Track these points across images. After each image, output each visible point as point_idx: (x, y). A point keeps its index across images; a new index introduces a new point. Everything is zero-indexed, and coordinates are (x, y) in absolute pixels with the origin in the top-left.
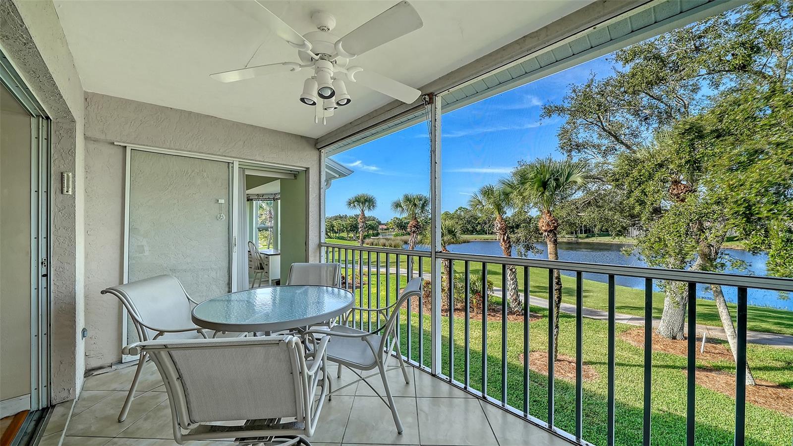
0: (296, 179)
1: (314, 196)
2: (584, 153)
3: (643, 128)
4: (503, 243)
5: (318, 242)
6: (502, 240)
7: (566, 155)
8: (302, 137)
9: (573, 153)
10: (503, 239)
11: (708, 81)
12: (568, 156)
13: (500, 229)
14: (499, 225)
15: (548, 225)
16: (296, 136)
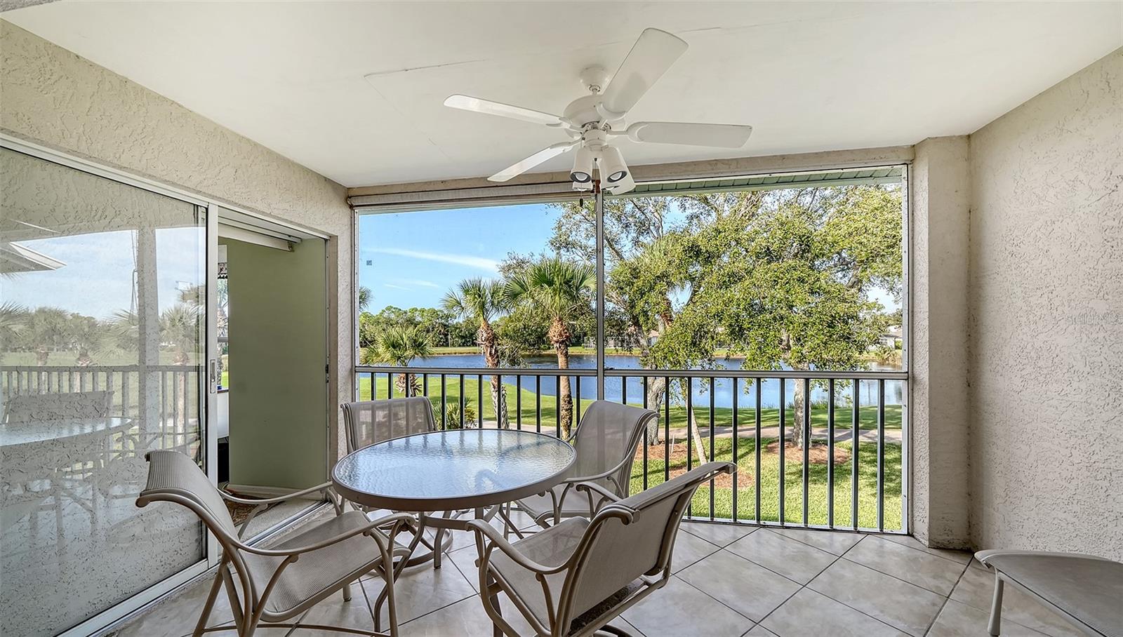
0: (293, 251)
1: (344, 287)
2: (572, 253)
3: (622, 235)
4: (490, 358)
5: (349, 366)
6: (488, 354)
7: (555, 252)
8: (326, 179)
9: (562, 251)
10: (490, 354)
11: (679, 203)
12: (558, 254)
13: (487, 340)
14: (485, 335)
15: (561, 335)
16: (319, 176)
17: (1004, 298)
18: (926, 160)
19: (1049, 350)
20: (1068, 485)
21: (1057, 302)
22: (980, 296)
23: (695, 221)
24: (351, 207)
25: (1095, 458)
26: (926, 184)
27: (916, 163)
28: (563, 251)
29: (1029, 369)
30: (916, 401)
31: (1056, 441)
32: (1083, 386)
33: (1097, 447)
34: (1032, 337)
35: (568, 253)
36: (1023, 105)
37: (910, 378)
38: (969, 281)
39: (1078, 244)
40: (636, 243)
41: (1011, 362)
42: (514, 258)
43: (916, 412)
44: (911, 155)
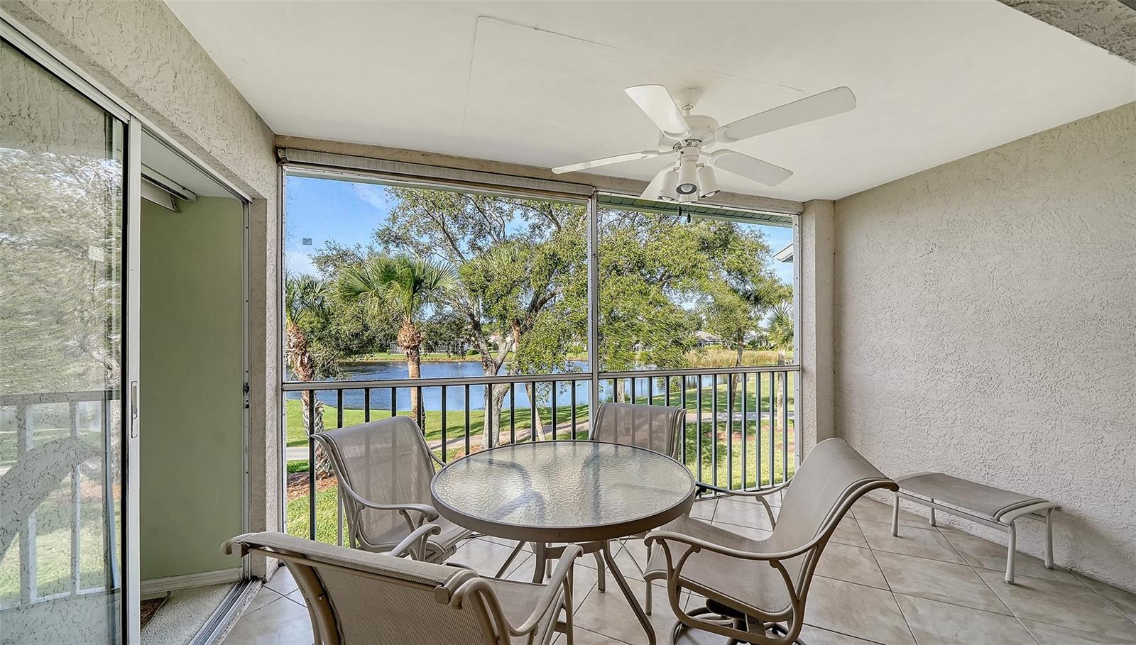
0: (178, 210)
4: (301, 369)
10: (302, 363)
13: (296, 346)
14: (294, 340)
17: (859, 314)
18: (813, 215)
19: (891, 348)
20: (904, 432)
21: (896, 317)
22: (842, 312)
23: (537, 232)
24: (279, 161)
25: (920, 413)
26: (813, 231)
27: (805, 216)
28: (391, 247)
29: (878, 360)
30: (805, 385)
31: (896, 405)
32: (913, 369)
33: (921, 406)
34: (879, 339)
35: (398, 249)
36: (873, 189)
37: (802, 370)
38: (834, 301)
39: (909, 281)
40: (473, 246)
41: (865, 356)
42: (335, 248)
43: (805, 394)
44: (803, 208)
